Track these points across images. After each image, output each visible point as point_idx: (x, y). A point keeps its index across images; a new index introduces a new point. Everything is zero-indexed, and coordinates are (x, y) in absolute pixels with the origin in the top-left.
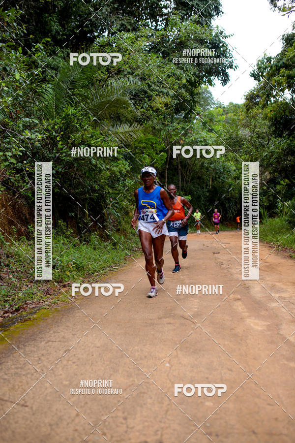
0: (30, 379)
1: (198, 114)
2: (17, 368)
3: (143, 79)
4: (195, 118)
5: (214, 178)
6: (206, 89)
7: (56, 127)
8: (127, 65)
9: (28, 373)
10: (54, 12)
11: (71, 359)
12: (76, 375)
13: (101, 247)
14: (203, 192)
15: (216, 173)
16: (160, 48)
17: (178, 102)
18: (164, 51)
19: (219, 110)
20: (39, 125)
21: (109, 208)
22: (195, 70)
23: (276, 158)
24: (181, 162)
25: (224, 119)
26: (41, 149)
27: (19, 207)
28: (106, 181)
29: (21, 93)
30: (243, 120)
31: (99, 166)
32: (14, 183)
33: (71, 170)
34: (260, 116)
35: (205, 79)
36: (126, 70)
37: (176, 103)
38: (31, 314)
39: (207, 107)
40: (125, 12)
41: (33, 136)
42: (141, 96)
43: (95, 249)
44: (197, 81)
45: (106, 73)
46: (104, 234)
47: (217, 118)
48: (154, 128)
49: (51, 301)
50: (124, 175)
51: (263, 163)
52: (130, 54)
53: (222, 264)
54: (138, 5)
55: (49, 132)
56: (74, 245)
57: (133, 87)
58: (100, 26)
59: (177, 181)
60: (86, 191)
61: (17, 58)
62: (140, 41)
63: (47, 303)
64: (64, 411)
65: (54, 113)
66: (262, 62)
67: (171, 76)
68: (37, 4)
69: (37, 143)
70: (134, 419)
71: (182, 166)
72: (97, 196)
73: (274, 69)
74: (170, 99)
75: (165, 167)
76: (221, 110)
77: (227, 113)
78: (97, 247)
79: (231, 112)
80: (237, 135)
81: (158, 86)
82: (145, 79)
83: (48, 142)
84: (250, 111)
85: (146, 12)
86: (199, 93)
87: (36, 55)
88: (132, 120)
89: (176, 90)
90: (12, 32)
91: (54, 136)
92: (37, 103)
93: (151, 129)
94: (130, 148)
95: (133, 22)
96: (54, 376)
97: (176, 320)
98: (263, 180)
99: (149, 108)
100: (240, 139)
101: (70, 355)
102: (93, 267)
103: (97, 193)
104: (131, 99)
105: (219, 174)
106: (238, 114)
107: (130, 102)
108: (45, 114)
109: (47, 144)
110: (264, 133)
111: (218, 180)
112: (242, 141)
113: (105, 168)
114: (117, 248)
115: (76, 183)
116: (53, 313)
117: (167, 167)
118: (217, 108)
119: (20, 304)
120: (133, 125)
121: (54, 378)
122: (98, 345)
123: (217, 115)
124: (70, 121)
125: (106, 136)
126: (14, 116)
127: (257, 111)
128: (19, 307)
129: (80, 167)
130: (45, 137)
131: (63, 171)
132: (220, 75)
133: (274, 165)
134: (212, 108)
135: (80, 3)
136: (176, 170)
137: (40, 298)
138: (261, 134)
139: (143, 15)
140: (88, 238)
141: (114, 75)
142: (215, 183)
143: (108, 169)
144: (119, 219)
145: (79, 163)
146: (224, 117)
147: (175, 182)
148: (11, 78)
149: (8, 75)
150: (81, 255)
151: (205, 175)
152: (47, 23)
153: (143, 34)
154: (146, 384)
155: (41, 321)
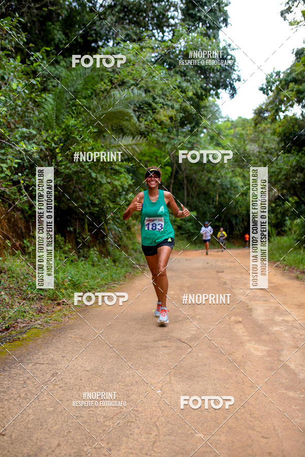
0: (12, 405)
1: (205, 128)
3: (147, 91)
4: (202, 132)
5: (221, 194)
6: (214, 103)
7: (56, 139)
8: (131, 77)
9: (11, 398)
10: (58, 20)
11: (58, 383)
12: (62, 401)
13: (100, 263)
14: (209, 208)
15: (223, 189)
16: (166, 59)
17: (184, 115)
18: (170, 62)
19: (227, 125)
20: (38, 136)
21: (110, 223)
22: (202, 82)
23: (285, 175)
24: (187, 177)
25: (232, 134)
26: (39, 161)
27: (14, 221)
28: (108, 195)
29: (19, 103)
30: (251, 134)
31: (99, 179)
32: (9, 196)
33: (70, 183)
34: (270, 131)
35: (212, 92)
36: (129, 81)
37: (181, 116)
38: (21, 333)
39: (214, 120)
40: (131, 22)
41: (29, 148)
42: (145, 108)
43: (93, 265)
44: (204, 94)
45: (109, 84)
46: (104, 250)
47: (225, 132)
48: (158, 142)
49: (43, 320)
50: (126, 189)
51: (271, 180)
52: (134, 65)
53: (225, 283)
54: (144, 15)
55: (48, 144)
56: (72, 261)
57: (136, 100)
58: (104, 36)
59: (182, 197)
60: (86, 205)
61: (15, 67)
62: (144, 52)
63: (39, 322)
64: (45, 440)
65: (55, 124)
66: (271, 76)
67: (175, 89)
68: (40, 12)
69: (35, 154)
70: (118, 450)
71: (187, 181)
72: (97, 211)
73: (283, 83)
74: (175, 112)
75: (170, 182)
76: (229, 124)
77: (235, 127)
78: (96, 263)
79: (239, 127)
80: (245, 150)
81: (163, 98)
82: (149, 91)
83: (48, 153)
84: (259, 125)
85: (153, 22)
86: (206, 107)
87: (35, 64)
88: (135, 133)
89: (180, 103)
90: (12, 40)
91: (54, 147)
92: (37, 113)
93: (155, 142)
94: (133, 161)
95: (138, 31)
96: (38, 401)
97: (172, 344)
98: (271, 196)
99: (153, 121)
100: (248, 154)
101: (57, 379)
102: (90, 285)
103: (97, 207)
104: (134, 111)
105: (226, 190)
106: (246, 129)
107: (132, 114)
108: (45, 125)
109: (46, 156)
110: (272, 148)
111: (225, 195)
112: (250, 156)
113: (105, 182)
114: (117, 264)
115: (76, 197)
116: (44, 333)
117: (172, 181)
118: (225, 121)
119: (10, 323)
120: (136, 138)
121: (38, 404)
122: (88, 369)
123: (226, 129)
124: (71, 133)
125: (107, 148)
126: (12, 126)
127: (266, 126)
128: (8, 326)
129: (80, 180)
130: (43, 148)
131: (61, 184)
132: (227, 89)
133: (282, 182)
134: (220, 122)
135: (85, 12)
136: (181, 184)
137: (32, 317)
138: (270, 149)
139: (150, 25)
140: (86, 254)
141: (118, 87)
142: (222, 199)
143: (109, 183)
144: (121, 235)
145: (79, 177)
146: (232, 131)
147: (180, 198)
148: (7, 87)
149: (6, 84)
150: (78, 272)
151: (211, 190)
152: (49, 32)
153: (148, 45)
154: (135, 413)
155: (31, 342)
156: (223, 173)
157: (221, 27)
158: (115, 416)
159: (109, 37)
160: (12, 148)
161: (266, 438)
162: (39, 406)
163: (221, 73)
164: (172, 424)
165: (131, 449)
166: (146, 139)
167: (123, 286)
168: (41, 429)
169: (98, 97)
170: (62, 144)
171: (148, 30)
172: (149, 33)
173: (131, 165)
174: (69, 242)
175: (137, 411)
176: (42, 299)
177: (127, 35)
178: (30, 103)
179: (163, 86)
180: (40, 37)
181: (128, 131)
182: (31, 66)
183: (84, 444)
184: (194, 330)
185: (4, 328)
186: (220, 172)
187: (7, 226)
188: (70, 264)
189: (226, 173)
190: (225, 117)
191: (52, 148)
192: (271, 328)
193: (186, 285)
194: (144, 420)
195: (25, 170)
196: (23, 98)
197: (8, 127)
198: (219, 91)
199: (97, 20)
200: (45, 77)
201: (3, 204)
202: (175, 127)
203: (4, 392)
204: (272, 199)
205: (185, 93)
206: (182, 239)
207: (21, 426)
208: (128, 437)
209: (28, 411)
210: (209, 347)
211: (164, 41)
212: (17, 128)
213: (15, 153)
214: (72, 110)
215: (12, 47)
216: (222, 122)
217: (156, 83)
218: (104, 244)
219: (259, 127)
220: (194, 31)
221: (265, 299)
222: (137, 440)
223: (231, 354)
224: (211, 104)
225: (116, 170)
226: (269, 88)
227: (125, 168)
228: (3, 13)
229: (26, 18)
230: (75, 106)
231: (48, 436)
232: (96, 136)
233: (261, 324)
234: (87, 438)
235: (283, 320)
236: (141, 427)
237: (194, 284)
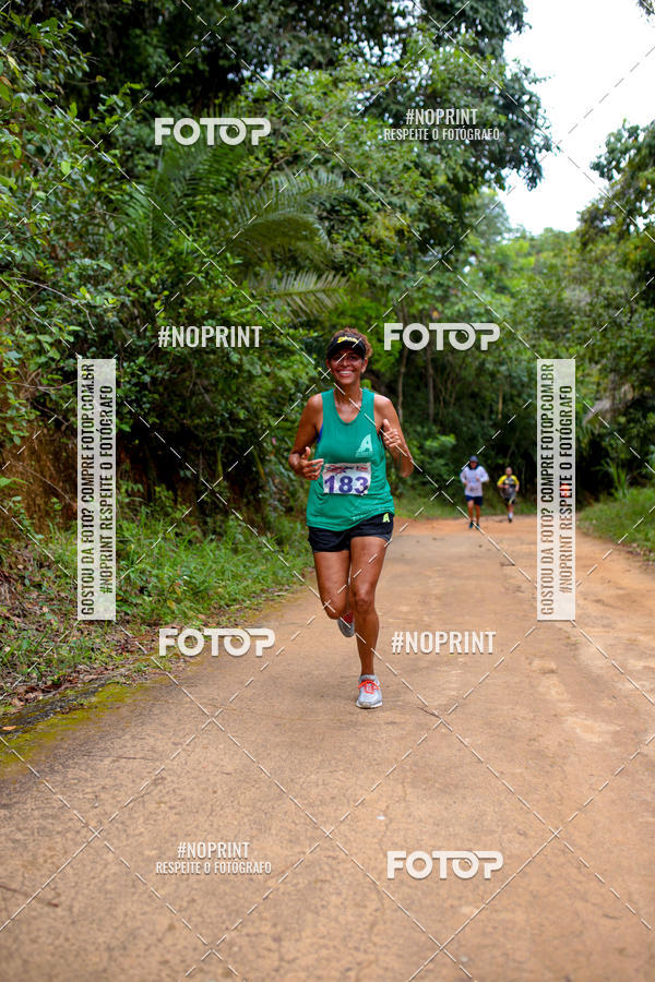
0: (71, 843)
1: (473, 253)
2: (44, 817)
3: (347, 175)
4: (466, 263)
5: (508, 397)
6: (492, 199)
7: (153, 280)
8: (313, 144)
9: (68, 830)
10: (156, 25)
11: (166, 799)
12: (176, 835)
13: (250, 547)
14: (483, 428)
15: (513, 386)
16: (389, 105)
17: (427, 226)
18: (398, 111)
19: (521, 246)
20: (116, 274)
21: (270, 461)
22: (467, 154)
23: (647, 354)
24: (433, 360)
25: (533, 266)
26: (119, 328)
27: (68, 456)
28: (265, 401)
29: (75, 204)
30: (573, 267)
31: (247, 367)
32: (57, 403)
33: (185, 374)
34: (614, 258)
35: (489, 175)
36: (309, 154)
37: (421, 229)
38: (86, 694)
39: (493, 237)
40: (312, 25)
41: (99, 300)
42: (344, 212)
43: (235, 551)
44: (470, 180)
45: (266, 160)
46: (257, 519)
47: (516, 262)
48: (372, 284)
49: (131, 667)
50: (304, 387)
51: (617, 365)
52: (319, 118)
53: (519, 589)
54: (341, 8)
55: (136, 291)
56: (190, 542)
57: (325, 194)
58: (254, 57)
59: (423, 403)
60: (218, 422)
61: (66, 128)
62: (342, 90)
63: (123, 670)
64: (142, 917)
65: (151, 249)
66: (618, 137)
67: (409, 169)
68: (116, 8)
69: (109, 314)
70: (297, 940)
71: (435, 369)
72: (242, 434)
73: (645, 152)
74: (409, 220)
75: (399, 371)
76: (526, 245)
77: (539, 252)
78: (240, 547)
79: (547, 250)
80: (561, 300)
81: (382, 190)
82: (353, 176)
83: (136, 312)
84: (590, 246)
85: (359, 25)
86: (476, 207)
87: (108, 121)
88: (322, 266)
89: (420, 200)
90: (58, 68)
91: (149, 299)
92: (112, 226)
93: (366, 285)
94: (319, 328)
95: (327, 46)
96: (124, 836)
97: (408, 717)
98: (617, 402)
99: (361, 239)
100: (567, 309)
101: (164, 791)
102: (228, 593)
103: (243, 427)
104: (321, 218)
105: (519, 387)
106: (563, 255)
107: (317, 226)
108: (131, 250)
109: (133, 318)
110: (620, 296)
111: (517, 400)
112: (571, 314)
113: (260, 372)
114: (286, 548)
115: (197, 405)
116: (133, 693)
117: (403, 370)
118: (517, 239)
119: (62, 673)
120: (324, 276)
121: (125, 843)
122: (229, 769)
123: (518, 255)
124: (185, 268)
125: (263, 300)
126: (61, 255)
127: (606, 248)
128: (59, 679)
129: (206, 369)
130: (127, 301)
131: (166, 377)
132: (522, 167)
133: (642, 370)
134: (505, 240)
135: (212, 5)
136: (422, 376)
137: (107, 660)
138: (614, 299)
139: (353, 31)
140: (220, 527)
141: (284, 166)
142: (510, 407)
143: (267, 374)
144: (293, 486)
145: (202, 361)
146: (532, 260)
147: (419, 405)
148: (50, 170)
149: (47, 164)
150: (203, 565)
151: (487, 390)
152: (137, 50)
153: (349, 74)
154: (330, 861)
155: (107, 712)
156: (512, 351)
157: (508, 33)
158: (288, 868)
159: (264, 59)
160: (60, 301)
161: (612, 918)
162: (127, 845)
163: (507, 133)
164: (410, 887)
165: (323, 937)
166: (344, 280)
167: (299, 595)
168: (134, 894)
169: (242, 189)
170: (166, 293)
171: (348, 41)
172: (352, 48)
173: (316, 334)
174: (184, 502)
175: (334, 858)
176: (128, 622)
177: (304, 54)
178: (99, 204)
179: (382, 164)
180: (116, 62)
181: (307, 262)
182: (101, 124)
183: (224, 927)
184: (453, 689)
185: (49, 683)
186: (505, 349)
187: (52, 468)
188: (186, 549)
189: (519, 352)
190: (517, 230)
191: (146, 301)
192: (619, 685)
193: (434, 592)
194: (350, 878)
195: (89, 348)
196: (83, 195)
197: (53, 257)
198: (505, 172)
199: (240, 23)
200: (129, 149)
201: (43, 421)
202: (409, 253)
203: (54, 817)
204: (620, 406)
205: (430, 179)
206: (422, 493)
207: (91, 887)
208: (317, 913)
209: (105, 856)
210: (486, 724)
211: (385, 66)
212: (72, 258)
213: (68, 311)
214: (188, 218)
215: (60, 84)
216: (509, 240)
217: (367, 157)
218: (258, 506)
219: (591, 250)
220: (449, 41)
221: (605, 622)
222: (336, 920)
223: (534, 740)
224: (486, 201)
225: (282, 346)
226: (614, 163)
227: (301, 341)
228: (38, 10)
229: (87, 21)
230: (194, 209)
231: (147, 909)
232: (240, 273)
233: (598, 676)
234: (229, 914)
235: (645, 667)
236: (344, 891)
237: (452, 589)
